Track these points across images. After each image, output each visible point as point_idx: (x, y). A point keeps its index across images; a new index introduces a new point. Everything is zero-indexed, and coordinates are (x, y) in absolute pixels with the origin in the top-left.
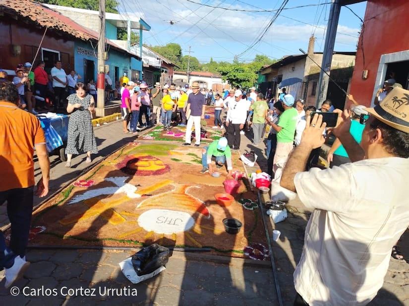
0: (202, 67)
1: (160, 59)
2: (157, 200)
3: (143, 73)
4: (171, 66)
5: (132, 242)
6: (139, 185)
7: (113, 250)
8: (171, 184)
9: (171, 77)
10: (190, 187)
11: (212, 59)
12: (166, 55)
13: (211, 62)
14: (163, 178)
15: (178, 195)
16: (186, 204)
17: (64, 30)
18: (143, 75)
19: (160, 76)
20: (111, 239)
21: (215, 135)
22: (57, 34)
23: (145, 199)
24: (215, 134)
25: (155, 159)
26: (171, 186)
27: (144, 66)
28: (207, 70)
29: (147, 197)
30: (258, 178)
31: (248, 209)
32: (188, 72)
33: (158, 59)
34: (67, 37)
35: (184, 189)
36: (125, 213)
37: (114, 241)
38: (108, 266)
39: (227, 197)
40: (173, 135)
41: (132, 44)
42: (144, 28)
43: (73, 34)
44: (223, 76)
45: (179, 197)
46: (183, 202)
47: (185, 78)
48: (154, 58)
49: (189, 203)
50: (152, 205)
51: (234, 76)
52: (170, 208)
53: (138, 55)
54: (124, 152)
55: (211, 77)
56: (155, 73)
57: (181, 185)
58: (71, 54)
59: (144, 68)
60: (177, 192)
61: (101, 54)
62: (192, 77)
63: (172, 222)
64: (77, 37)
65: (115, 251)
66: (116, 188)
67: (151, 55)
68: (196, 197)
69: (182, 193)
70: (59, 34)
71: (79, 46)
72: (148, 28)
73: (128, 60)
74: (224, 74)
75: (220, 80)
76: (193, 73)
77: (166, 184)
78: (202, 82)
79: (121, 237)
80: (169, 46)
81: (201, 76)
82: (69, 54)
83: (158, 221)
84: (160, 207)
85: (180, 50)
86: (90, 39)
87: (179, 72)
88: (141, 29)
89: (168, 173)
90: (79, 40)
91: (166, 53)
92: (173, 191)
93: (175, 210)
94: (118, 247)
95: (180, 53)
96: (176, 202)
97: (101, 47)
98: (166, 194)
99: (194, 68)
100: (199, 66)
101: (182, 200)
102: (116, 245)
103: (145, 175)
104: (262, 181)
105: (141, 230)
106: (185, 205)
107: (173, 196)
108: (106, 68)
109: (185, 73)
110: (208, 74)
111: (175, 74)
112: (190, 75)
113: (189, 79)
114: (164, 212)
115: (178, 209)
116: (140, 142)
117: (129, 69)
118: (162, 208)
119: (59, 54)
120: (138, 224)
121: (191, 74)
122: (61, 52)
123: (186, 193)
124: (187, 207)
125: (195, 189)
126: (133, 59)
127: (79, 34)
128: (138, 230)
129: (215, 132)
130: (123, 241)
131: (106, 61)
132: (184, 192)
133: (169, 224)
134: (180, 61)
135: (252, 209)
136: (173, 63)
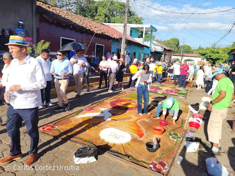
0: (193, 51)
1: (163, 47)
2: (117, 123)
3: (150, 55)
4: (169, 51)
5: (89, 143)
6: (114, 114)
7: (78, 144)
8: (132, 116)
9: (169, 57)
10: (142, 120)
11: (200, 46)
12: (169, 45)
13: (200, 48)
14: (131, 112)
15: (131, 123)
16: (132, 128)
17: (106, 35)
18: (150, 56)
19: (161, 57)
21: (182, 92)
22: (103, 37)
23: (112, 121)
24: (183, 91)
25: (133, 102)
26: (132, 117)
27: (152, 51)
28: (197, 53)
29: (113, 121)
30: (193, 121)
31: (172, 139)
32: (182, 54)
33: (161, 47)
34: (108, 38)
35: (137, 120)
36: (96, 127)
37: (81, 140)
38: (71, 152)
39: (161, 129)
40: (153, 90)
41: (145, 41)
42: (153, 30)
43: (111, 36)
47: (179, 58)
48: (159, 47)
49: (135, 128)
50: (113, 125)
51: (210, 56)
52: (121, 129)
53: (149, 46)
54: (119, 97)
55: (197, 57)
56: (159, 55)
57: (137, 117)
58: (110, 47)
59: (151, 53)
60: (132, 121)
61: (123, 45)
62: (184, 57)
63: (117, 137)
64: (112, 37)
65: (79, 145)
67: (157, 45)
68: (142, 126)
69: (135, 122)
71: (115, 42)
72: (156, 30)
73: (142, 48)
74: (203, 55)
75: (200, 59)
76: (185, 55)
77: (129, 116)
78: (190, 60)
79: (86, 138)
80: (172, 40)
81: (190, 56)
82: (109, 46)
83: (110, 135)
84: (116, 127)
85: (179, 42)
86: (119, 38)
87: (177, 55)
88: (152, 31)
89: (135, 110)
90: (114, 38)
92: (130, 120)
94: (81, 143)
95: (178, 43)
96: (127, 126)
97: (123, 41)
98: (125, 121)
99: (188, 52)
100: (192, 51)
101: (131, 126)
103: (121, 109)
104: (195, 123)
105: (98, 138)
106: (132, 129)
107: (128, 123)
108: (125, 53)
109: (180, 55)
110: (196, 55)
111: (173, 55)
112: (183, 56)
113: (182, 58)
114: (117, 130)
115: (126, 130)
116: (131, 92)
117: (142, 53)
118: (117, 128)
119: (104, 47)
120: (99, 134)
121: (184, 55)
122: (105, 46)
123: (137, 123)
125: (144, 121)
126: (145, 47)
127: (114, 36)
128: (97, 137)
129: (183, 90)
130: (85, 141)
131: (125, 49)
132: (136, 122)
133: (115, 137)
134: (178, 48)
135: (176, 140)
136: (172, 49)
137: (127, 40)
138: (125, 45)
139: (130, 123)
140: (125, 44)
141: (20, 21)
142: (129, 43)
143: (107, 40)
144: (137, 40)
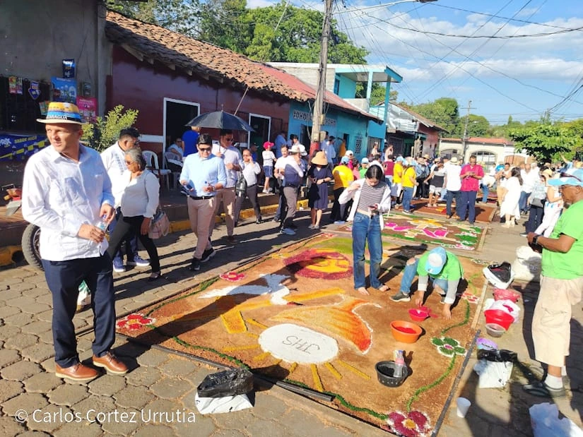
0: (494, 130)
1: (416, 121)
2: (304, 312)
4: (433, 130)
5: (234, 360)
6: (296, 289)
7: (206, 364)
8: (339, 294)
9: (433, 146)
10: (366, 304)
11: (510, 118)
12: (432, 116)
13: (509, 122)
14: (336, 285)
15: (338, 311)
16: (342, 326)
17: (275, 91)
18: (385, 143)
20: (213, 350)
21: (466, 234)
22: (267, 96)
23: (290, 308)
24: (468, 231)
25: (342, 258)
26: (339, 297)
27: (389, 131)
28: (502, 135)
29: (295, 306)
30: (494, 308)
31: (443, 354)
32: (464, 138)
33: (413, 121)
34: (281, 99)
35: (353, 305)
36: (251, 321)
37: (214, 354)
38: (189, 383)
39: (414, 329)
40: (393, 228)
41: (371, 105)
42: (392, 79)
43: (287, 95)
44: (516, 143)
45: (339, 315)
46: (339, 323)
47: (459, 147)
48: (409, 121)
49: (346, 325)
50: (292, 318)
51: (537, 143)
52: (314, 327)
53: (381, 117)
54: (307, 245)
55: (502, 145)
56: (407, 141)
57: (353, 298)
58: (284, 120)
59: (388, 135)
60: (341, 307)
61: (318, 117)
62: (470, 146)
63: (304, 347)
64: (291, 98)
65: (207, 365)
66: (264, 287)
67: (402, 116)
68: (367, 319)
69: (347, 309)
70: (269, 95)
71: (297, 109)
72: (399, 78)
73: (364, 124)
74: (519, 139)
75: (512, 149)
76: (474, 139)
77: (332, 294)
78: (486, 153)
79: (225, 350)
80: (440, 102)
81: (486, 144)
82: (282, 120)
83: (286, 342)
84: (300, 323)
85: (457, 107)
86: (308, 99)
87: (452, 139)
88: (389, 81)
89: (346, 279)
90: (295, 100)
91: (432, 112)
92: (336, 304)
93: (319, 332)
94: (213, 362)
95: (456, 111)
96: (329, 321)
97: (318, 107)
98: (323, 307)
99: (481, 133)
100: (490, 129)
101: (339, 320)
102: (213, 359)
103: (312, 278)
104: (499, 314)
105: (256, 348)
106: (340, 327)
107: (332, 312)
108: (322, 135)
109: (460, 140)
110: (500, 141)
111: (443, 141)
112: (467, 143)
113: (465, 149)
114: (302, 330)
115: (325, 330)
116: (337, 233)
117: (364, 136)
118: (303, 324)
119: (270, 121)
120: (257, 341)
121: (470, 140)
122: (272, 118)
123: (353, 311)
124: (339, 330)
125: (372, 308)
126: (371, 122)
128: (253, 347)
129: (469, 229)
130: (224, 356)
131: (323, 126)
132: (351, 309)
133: (298, 348)
134: (454, 123)
135: (451, 356)
136: (439, 126)
137: (327, 104)
138: (322, 116)
139: (336, 314)
140: (323, 113)
141: (66, 60)
142: (332, 111)
143: (276, 104)
144: (353, 105)
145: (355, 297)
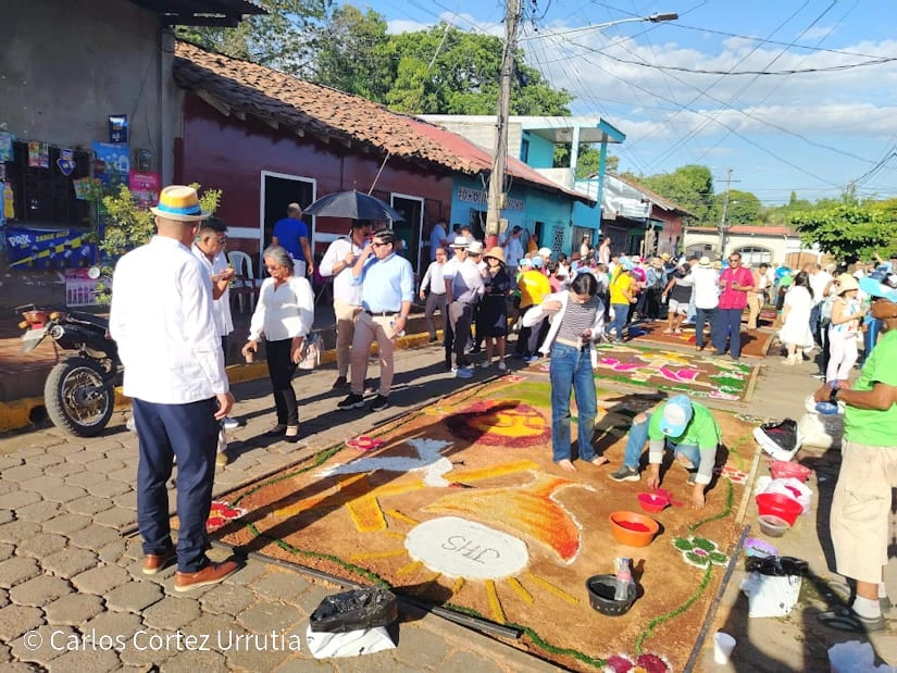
0: (768, 214)
1: (648, 202)
2: (474, 499)
3: (600, 232)
4: (674, 215)
5: (366, 574)
6: (462, 463)
7: (323, 580)
8: (530, 471)
9: (674, 240)
10: (571, 486)
11: (794, 195)
12: (672, 193)
13: (792, 201)
14: (525, 456)
15: (528, 497)
16: (534, 520)
17: (431, 159)
18: (601, 236)
19: (643, 238)
20: (335, 558)
21: (727, 375)
22: (419, 166)
23: (454, 492)
24: (730, 371)
25: (534, 414)
26: (529, 475)
27: (605, 217)
28: (782, 222)
29: (460, 488)
30: (771, 492)
31: (692, 563)
32: (723, 226)
33: (643, 201)
34: (439, 170)
35: (552, 487)
36: (393, 513)
37: (336, 564)
38: (297, 609)
39: (646, 524)
40: (612, 367)
41: (578, 177)
42: (610, 138)
43: (448, 164)
44: (803, 234)
45: (529, 502)
46: (529, 515)
47: (715, 240)
48: (635, 201)
49: (542, 519)
50: (456, 508)
51: (837, 233)
52: (492, 522)
53: (593, 196)
54: (480, 394)
55: (782, 237)
56: (633, 232)
57: (551, 476)
58: (445, 203)
59: (604, 223)
60: (532, 491)
61: (495, 197)
62: (732, 238)
63: (475, 554)
64: (454, 168)
65: (326, 582)
66: (413, 460)
67: (626, 194)
68: (572, 509)
69: (542, 494)
70: (421, 166)
71: (464, 185)
72: (620, 137)
73: (566, 208)
74: (809, 228)
75: (797, 243)
76: (737, 228)
77: (518, 471)
78: (757, 250)
79: (353, 558)
80: (683, 172)
81: (757, 235)
82: (441, 202)
83: (448, 545)
84: (469, 515)
85: (710, 179)
86: (481, 171)
87: (704, 229)
88: (604, 141)
89: (541, 447)
90: (460, 172)
91: (671, 188)
92: (524, 486)
93: (498, 530)
94: (335, 577)
95: (709, 185)
96: (513, 512)
97: (496, 182)
98: (504, 492)
99: (747, 218)
100: (763, 213)
101: (529, 510)
102: (334, 572)
103: (488, 444)
104: (779, 500)
105: (402, 555)
106: (530, 522)
107: (517, 498)
108: (502, 225)
109: (716, 229)
110: (778, 230)
111: (690, 232)
112: (727, 234)
113: (724, 243)
114: (472, 527)
115: (508, 527)
116: (527, 375)
117: (567, 225)
118: (474, 518)
119: (423, 204)
120: (403, 545)
121: (731, 230)
122: (426, 200)
123: (551, 497)
124: (527, 525)
125: (579, 492)
126: (578, 204)
127: (461, 162)
128: (396, 553)
129: (731, 368)
130: (352, 567)
131: (503, 211)
132: (548, 494)
133: (465, 555)
134: (706, 203)
135: (705, 567)
136: (683, 208)
137: (509, 176)
138: (502, 196)
139: (524, 501)
140: (503, 191)
141: (114, 117)
142: (518, 188)
143: (432, 178)
144: (548, 177)
145: (554, 474)
